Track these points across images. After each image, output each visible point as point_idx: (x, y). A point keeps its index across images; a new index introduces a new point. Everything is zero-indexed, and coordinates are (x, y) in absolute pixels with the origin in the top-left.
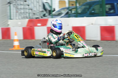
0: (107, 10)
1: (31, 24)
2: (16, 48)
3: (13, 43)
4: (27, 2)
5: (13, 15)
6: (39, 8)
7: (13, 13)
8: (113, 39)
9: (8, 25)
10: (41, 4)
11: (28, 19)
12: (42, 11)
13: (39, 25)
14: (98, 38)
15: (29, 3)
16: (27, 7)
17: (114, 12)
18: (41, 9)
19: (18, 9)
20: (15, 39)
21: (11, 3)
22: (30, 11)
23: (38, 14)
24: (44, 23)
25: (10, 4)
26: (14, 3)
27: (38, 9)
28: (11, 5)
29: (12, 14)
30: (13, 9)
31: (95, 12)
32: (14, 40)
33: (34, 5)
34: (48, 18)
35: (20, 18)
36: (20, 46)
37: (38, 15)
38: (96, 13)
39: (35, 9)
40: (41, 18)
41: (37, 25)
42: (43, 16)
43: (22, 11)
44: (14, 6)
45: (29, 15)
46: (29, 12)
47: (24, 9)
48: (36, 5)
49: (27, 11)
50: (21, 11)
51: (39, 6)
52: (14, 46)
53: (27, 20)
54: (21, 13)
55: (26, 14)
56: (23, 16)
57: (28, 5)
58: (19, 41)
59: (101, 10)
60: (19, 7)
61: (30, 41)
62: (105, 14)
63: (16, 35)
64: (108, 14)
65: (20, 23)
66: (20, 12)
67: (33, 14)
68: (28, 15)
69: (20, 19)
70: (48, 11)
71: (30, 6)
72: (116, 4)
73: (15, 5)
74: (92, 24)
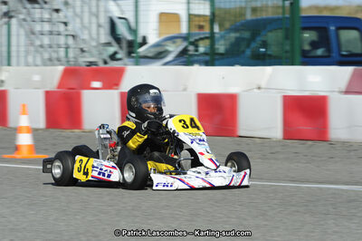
0: (307, 47)
1: (73, 83)
2: (24, 153)
3: (14, 138)
4: (61, 14)
5: (18, 51)
6: (98, 34)
7: (18, 46)
8: (321, 135)
9: (2, 82)
10: (104, 21)
11: (62, 65)
12: (109, 44)
13: (96, 84)
14: (277, 132)
15: (66, 17)
16: (62, 27)
17: (326, 54)
18: (104, 36)
19: (33, 33)
20: (21, 127)
21: (12, 14)
22: (70, 41)
23: (95, 52)
24: (112, 79)
25: (11, 17)
26: (22, 17)
27: (94, 36)
28: (14, 21)
29: (14, 49)
30: (18, 35)
31: (269, 53)
32: (17, 130)
33: (82, 23)
34: (126, 65)
35: (39, 61)
36: (36, 147)
37: (92, 56)
38: (270, 56)
39: (86, 37)
40: (101, 65)
41: (89, 84)
42: (108, 60)
43: (46, 40)
44: (20, 25)
45: (67, 53)
46: (66, 44)
47: (51, 33)
48: (90, 23)
49: (62, 40)
50: (42, 41)
51: (99, 26)
52: (17, 148)
53: (61, 68)
54: (41, 46)
55: (57, 52)
56: (46, 56)
57: (66, 24)
58: (34, 131)
59: (288, 48)
60: (38, 28)
61: (68, 132)
62: (298, 57)
63: (24, 112)
64: (308, 59)
65: (36, 78)
66: (38, 43)
67: (78, 52)
68: (62, 53)
69: (37, 66)
70: (124, 45)
71: (70, 27)
72: (332, 28)
73: (24, 20)
74: (259, 88)
